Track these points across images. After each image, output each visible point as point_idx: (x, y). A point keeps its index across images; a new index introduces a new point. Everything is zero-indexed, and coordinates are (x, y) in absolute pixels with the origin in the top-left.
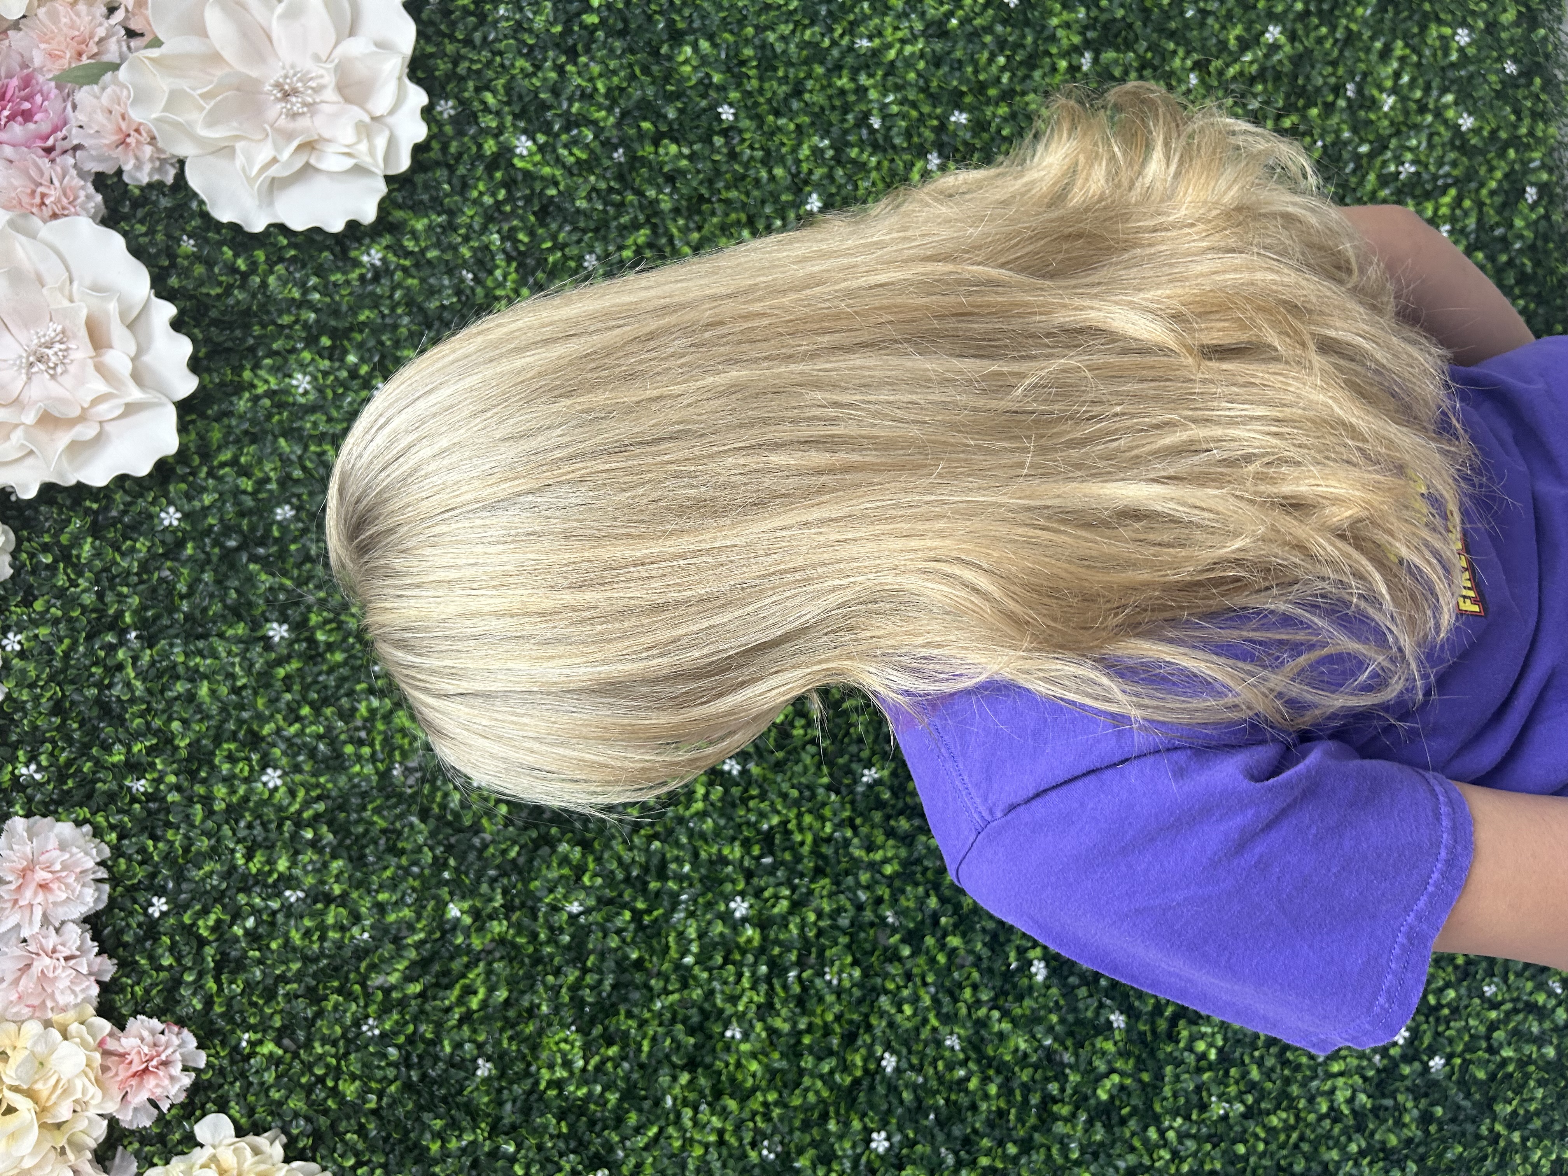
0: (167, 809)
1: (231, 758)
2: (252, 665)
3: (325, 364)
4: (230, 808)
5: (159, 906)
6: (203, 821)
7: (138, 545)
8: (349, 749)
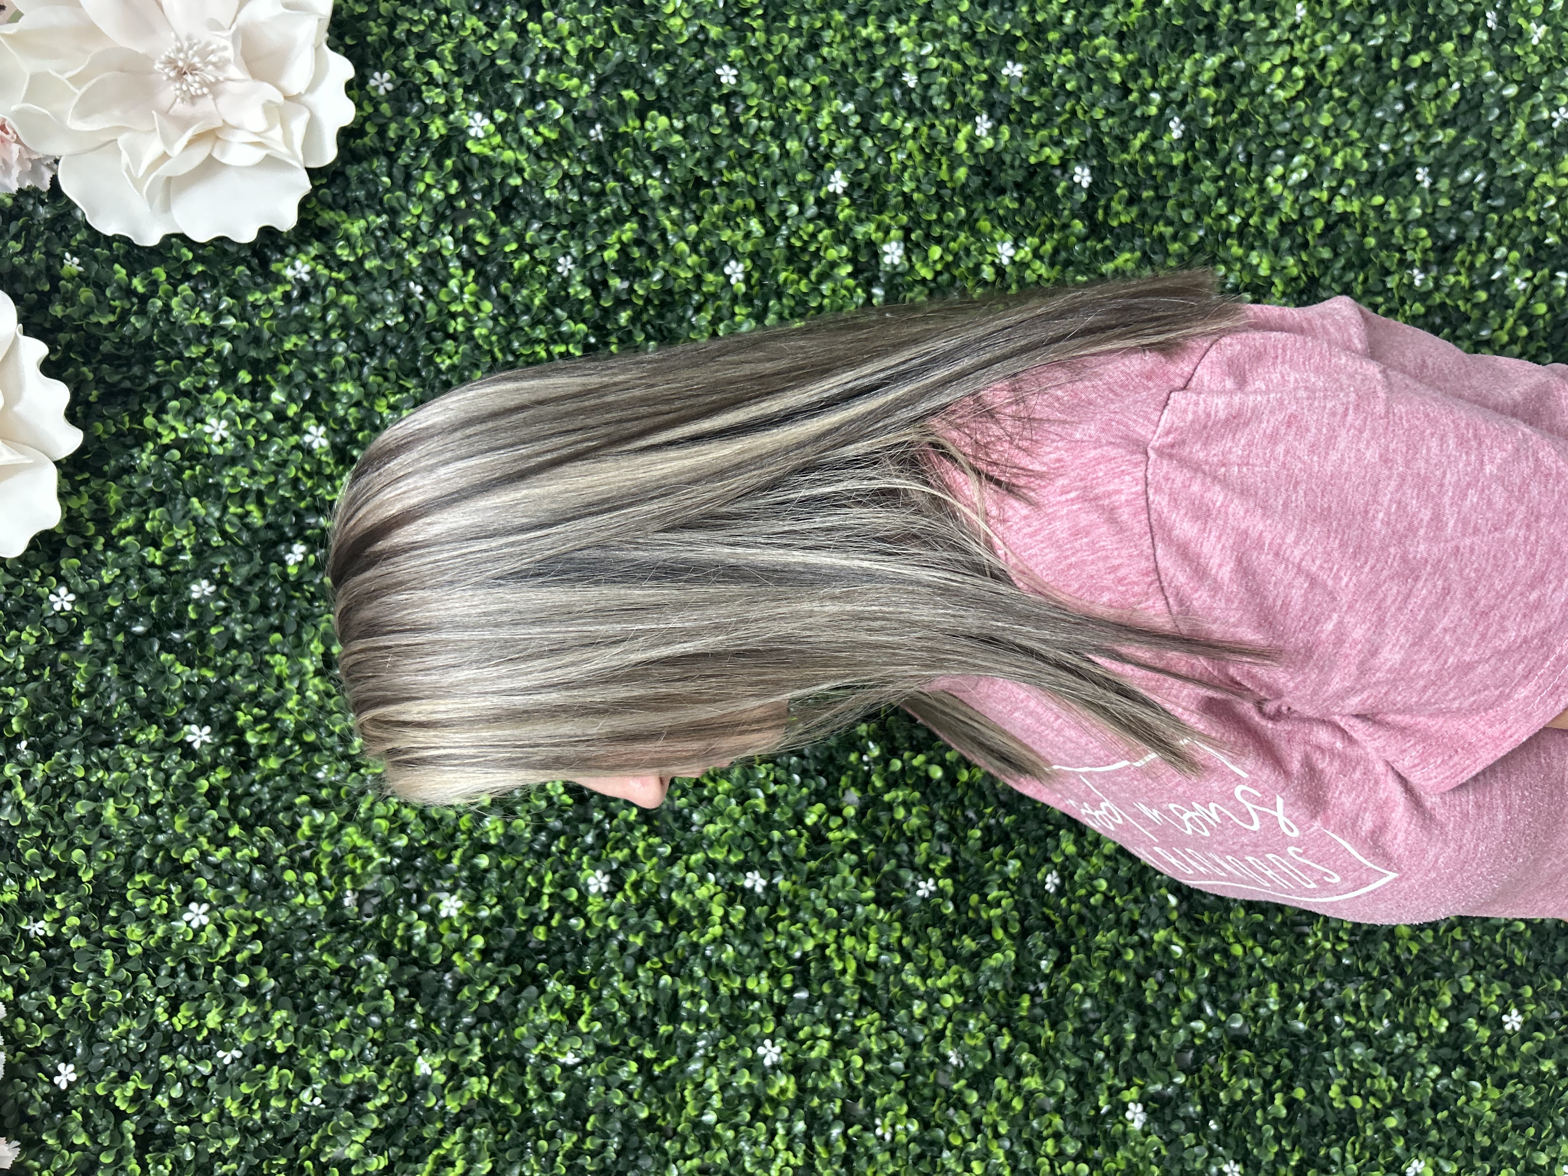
0: (71, 955)
1: (147, 892)
2: (168, 775)
3: (244, 405)
4: (147, 953)
5: (66, 1075)
6: (115, 971)
7: (24, 636)
8: (290, 876)
